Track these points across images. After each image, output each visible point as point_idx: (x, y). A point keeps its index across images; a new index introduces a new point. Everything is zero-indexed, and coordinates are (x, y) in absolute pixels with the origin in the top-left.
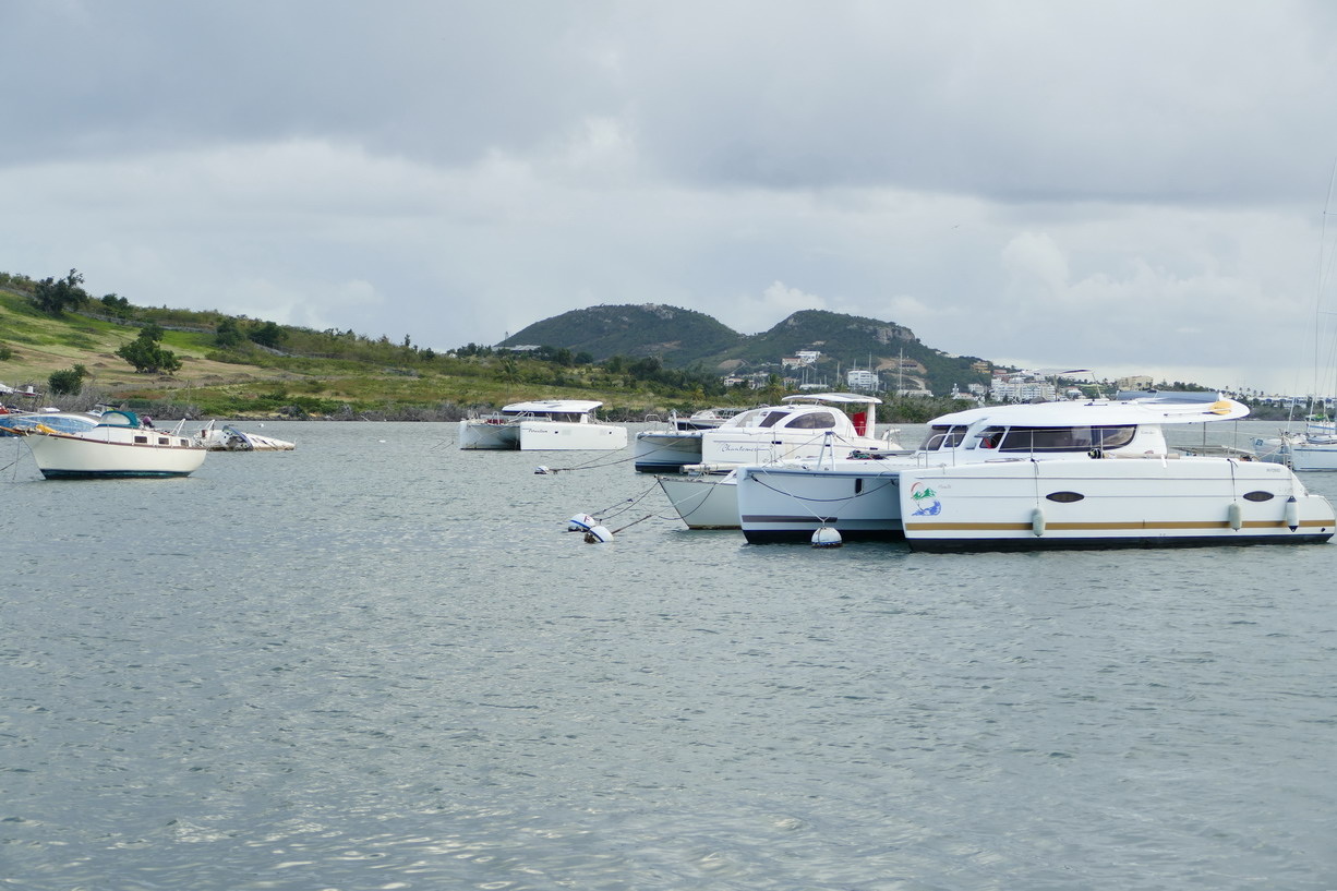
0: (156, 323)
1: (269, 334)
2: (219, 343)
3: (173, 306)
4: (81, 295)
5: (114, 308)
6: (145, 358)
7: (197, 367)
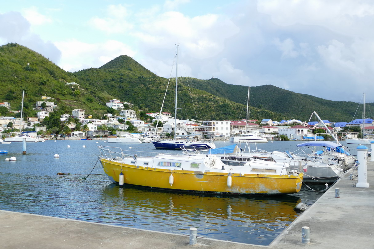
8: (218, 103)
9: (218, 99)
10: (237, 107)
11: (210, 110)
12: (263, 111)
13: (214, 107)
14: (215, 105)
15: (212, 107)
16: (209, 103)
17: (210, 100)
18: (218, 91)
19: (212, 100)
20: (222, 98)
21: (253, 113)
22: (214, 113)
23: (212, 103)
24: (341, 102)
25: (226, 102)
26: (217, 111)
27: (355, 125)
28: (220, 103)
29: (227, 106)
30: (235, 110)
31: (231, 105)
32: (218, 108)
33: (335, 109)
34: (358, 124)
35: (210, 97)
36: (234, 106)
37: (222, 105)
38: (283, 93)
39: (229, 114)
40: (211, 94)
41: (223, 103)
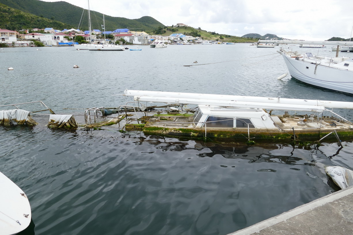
0: (221, 35)
1: (230, 36)
2: (226, 37)
3: (222, 34)
4: (215, 33)
5: (218, 34)
6: (221, 38)
7: (225, 39)
8: (13, 14)
9: (13, 10)
10: (32, 18)
11: (4, 20)
12: (55, 22)
13: (9, 17)
14: (10, 16)
15: (7, 17)
16: (4, 14)
17: (5, 11)
18: (18, 4)
19: (6, 11)
20: (17, 10)
21: (46, 23)
22: (9, 23)
23: (7, 14)
24: (117, 17)
25: (21, 13)
26: (12, 21)
27: (117, 33)
28: (15, 14)
29: (21, 17)
30: (29, 21)
31: (26, 16)
32: (13, 19)
33: (113, 22)
34: (119, 33)
35: (5, 8)
36: (28, 17)
37: (17, 16)
38: (74, 8)
39: (24, 24)
40: (5, 6)
41: (18, 14)
